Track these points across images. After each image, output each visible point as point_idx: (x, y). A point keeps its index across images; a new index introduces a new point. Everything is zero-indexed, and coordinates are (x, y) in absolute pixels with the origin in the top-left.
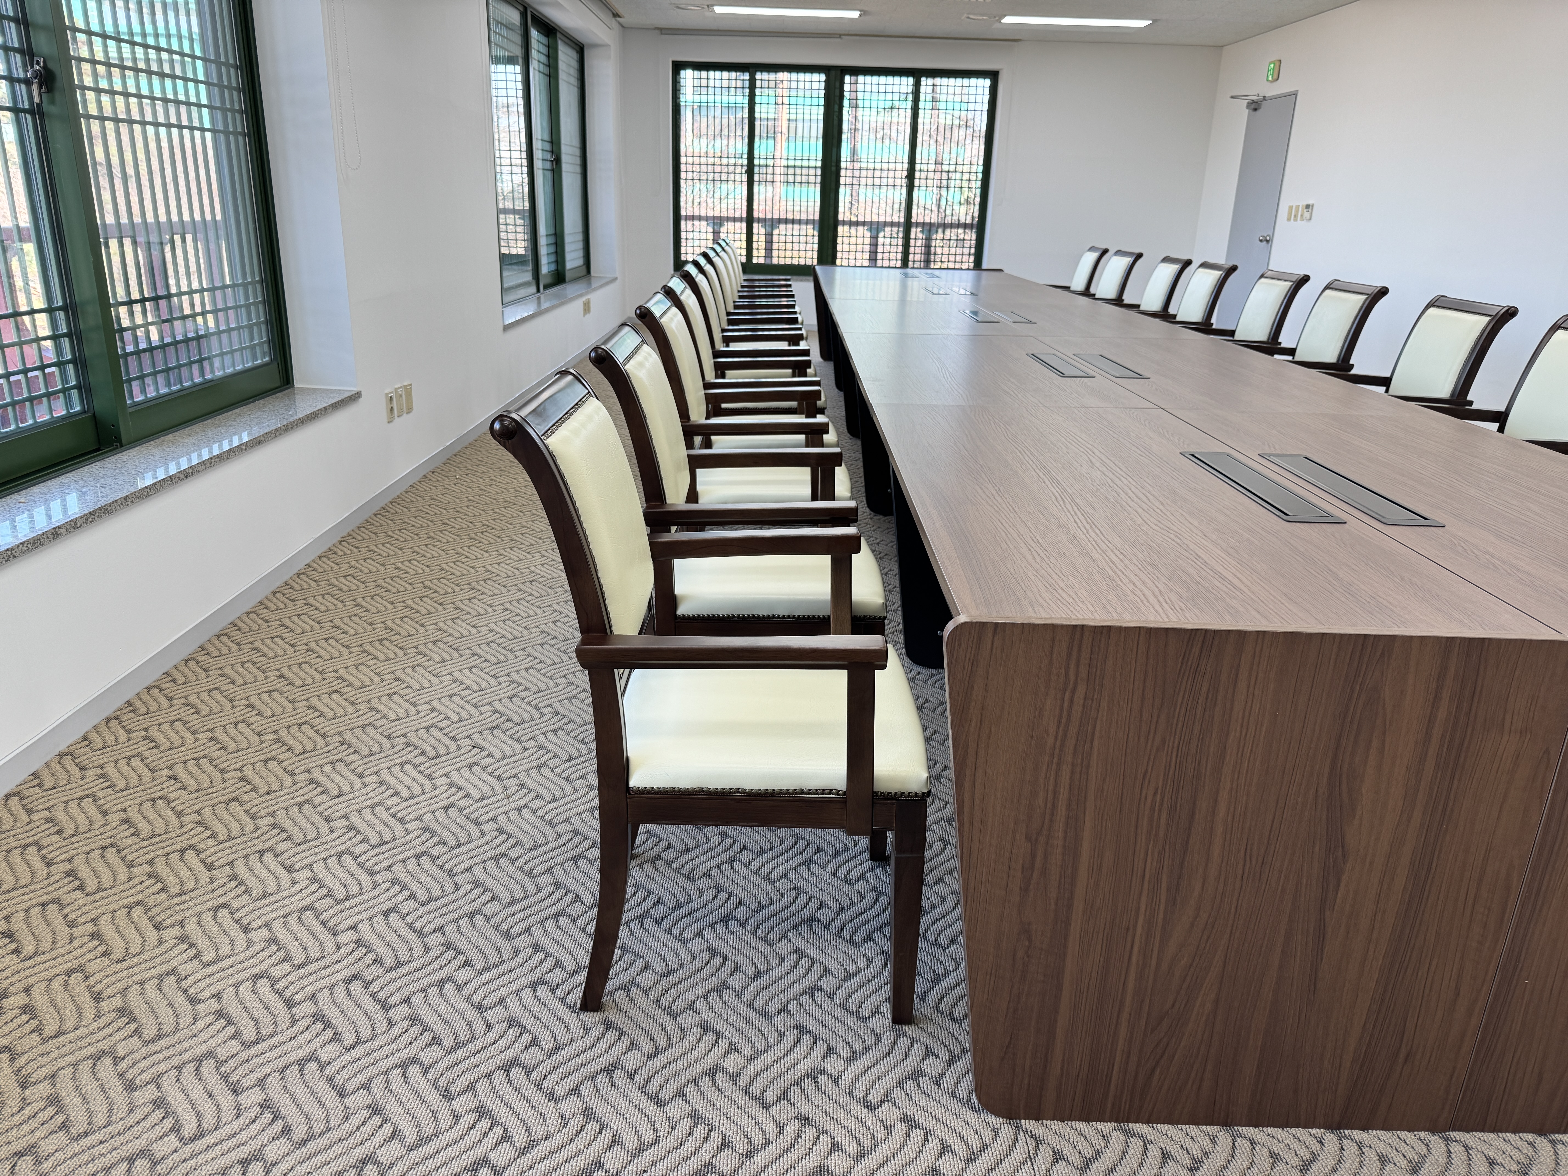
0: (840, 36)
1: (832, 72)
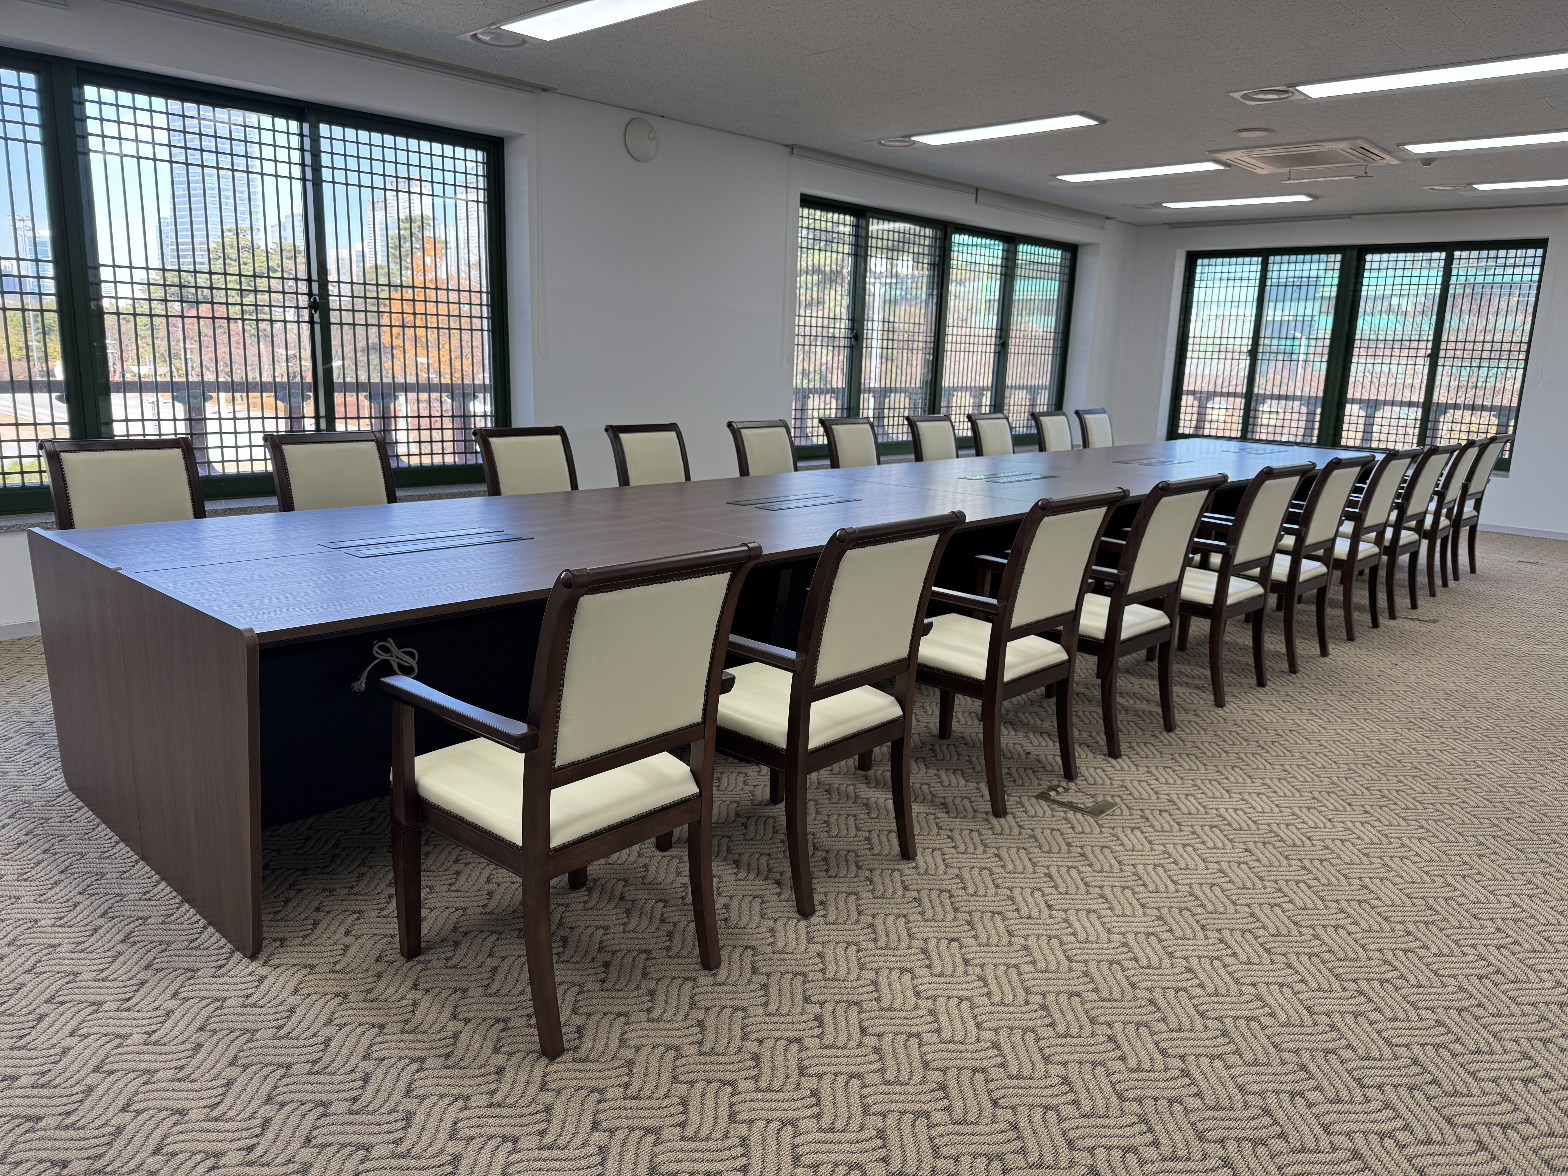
0: (1350, 216)
1: (1348, 252)
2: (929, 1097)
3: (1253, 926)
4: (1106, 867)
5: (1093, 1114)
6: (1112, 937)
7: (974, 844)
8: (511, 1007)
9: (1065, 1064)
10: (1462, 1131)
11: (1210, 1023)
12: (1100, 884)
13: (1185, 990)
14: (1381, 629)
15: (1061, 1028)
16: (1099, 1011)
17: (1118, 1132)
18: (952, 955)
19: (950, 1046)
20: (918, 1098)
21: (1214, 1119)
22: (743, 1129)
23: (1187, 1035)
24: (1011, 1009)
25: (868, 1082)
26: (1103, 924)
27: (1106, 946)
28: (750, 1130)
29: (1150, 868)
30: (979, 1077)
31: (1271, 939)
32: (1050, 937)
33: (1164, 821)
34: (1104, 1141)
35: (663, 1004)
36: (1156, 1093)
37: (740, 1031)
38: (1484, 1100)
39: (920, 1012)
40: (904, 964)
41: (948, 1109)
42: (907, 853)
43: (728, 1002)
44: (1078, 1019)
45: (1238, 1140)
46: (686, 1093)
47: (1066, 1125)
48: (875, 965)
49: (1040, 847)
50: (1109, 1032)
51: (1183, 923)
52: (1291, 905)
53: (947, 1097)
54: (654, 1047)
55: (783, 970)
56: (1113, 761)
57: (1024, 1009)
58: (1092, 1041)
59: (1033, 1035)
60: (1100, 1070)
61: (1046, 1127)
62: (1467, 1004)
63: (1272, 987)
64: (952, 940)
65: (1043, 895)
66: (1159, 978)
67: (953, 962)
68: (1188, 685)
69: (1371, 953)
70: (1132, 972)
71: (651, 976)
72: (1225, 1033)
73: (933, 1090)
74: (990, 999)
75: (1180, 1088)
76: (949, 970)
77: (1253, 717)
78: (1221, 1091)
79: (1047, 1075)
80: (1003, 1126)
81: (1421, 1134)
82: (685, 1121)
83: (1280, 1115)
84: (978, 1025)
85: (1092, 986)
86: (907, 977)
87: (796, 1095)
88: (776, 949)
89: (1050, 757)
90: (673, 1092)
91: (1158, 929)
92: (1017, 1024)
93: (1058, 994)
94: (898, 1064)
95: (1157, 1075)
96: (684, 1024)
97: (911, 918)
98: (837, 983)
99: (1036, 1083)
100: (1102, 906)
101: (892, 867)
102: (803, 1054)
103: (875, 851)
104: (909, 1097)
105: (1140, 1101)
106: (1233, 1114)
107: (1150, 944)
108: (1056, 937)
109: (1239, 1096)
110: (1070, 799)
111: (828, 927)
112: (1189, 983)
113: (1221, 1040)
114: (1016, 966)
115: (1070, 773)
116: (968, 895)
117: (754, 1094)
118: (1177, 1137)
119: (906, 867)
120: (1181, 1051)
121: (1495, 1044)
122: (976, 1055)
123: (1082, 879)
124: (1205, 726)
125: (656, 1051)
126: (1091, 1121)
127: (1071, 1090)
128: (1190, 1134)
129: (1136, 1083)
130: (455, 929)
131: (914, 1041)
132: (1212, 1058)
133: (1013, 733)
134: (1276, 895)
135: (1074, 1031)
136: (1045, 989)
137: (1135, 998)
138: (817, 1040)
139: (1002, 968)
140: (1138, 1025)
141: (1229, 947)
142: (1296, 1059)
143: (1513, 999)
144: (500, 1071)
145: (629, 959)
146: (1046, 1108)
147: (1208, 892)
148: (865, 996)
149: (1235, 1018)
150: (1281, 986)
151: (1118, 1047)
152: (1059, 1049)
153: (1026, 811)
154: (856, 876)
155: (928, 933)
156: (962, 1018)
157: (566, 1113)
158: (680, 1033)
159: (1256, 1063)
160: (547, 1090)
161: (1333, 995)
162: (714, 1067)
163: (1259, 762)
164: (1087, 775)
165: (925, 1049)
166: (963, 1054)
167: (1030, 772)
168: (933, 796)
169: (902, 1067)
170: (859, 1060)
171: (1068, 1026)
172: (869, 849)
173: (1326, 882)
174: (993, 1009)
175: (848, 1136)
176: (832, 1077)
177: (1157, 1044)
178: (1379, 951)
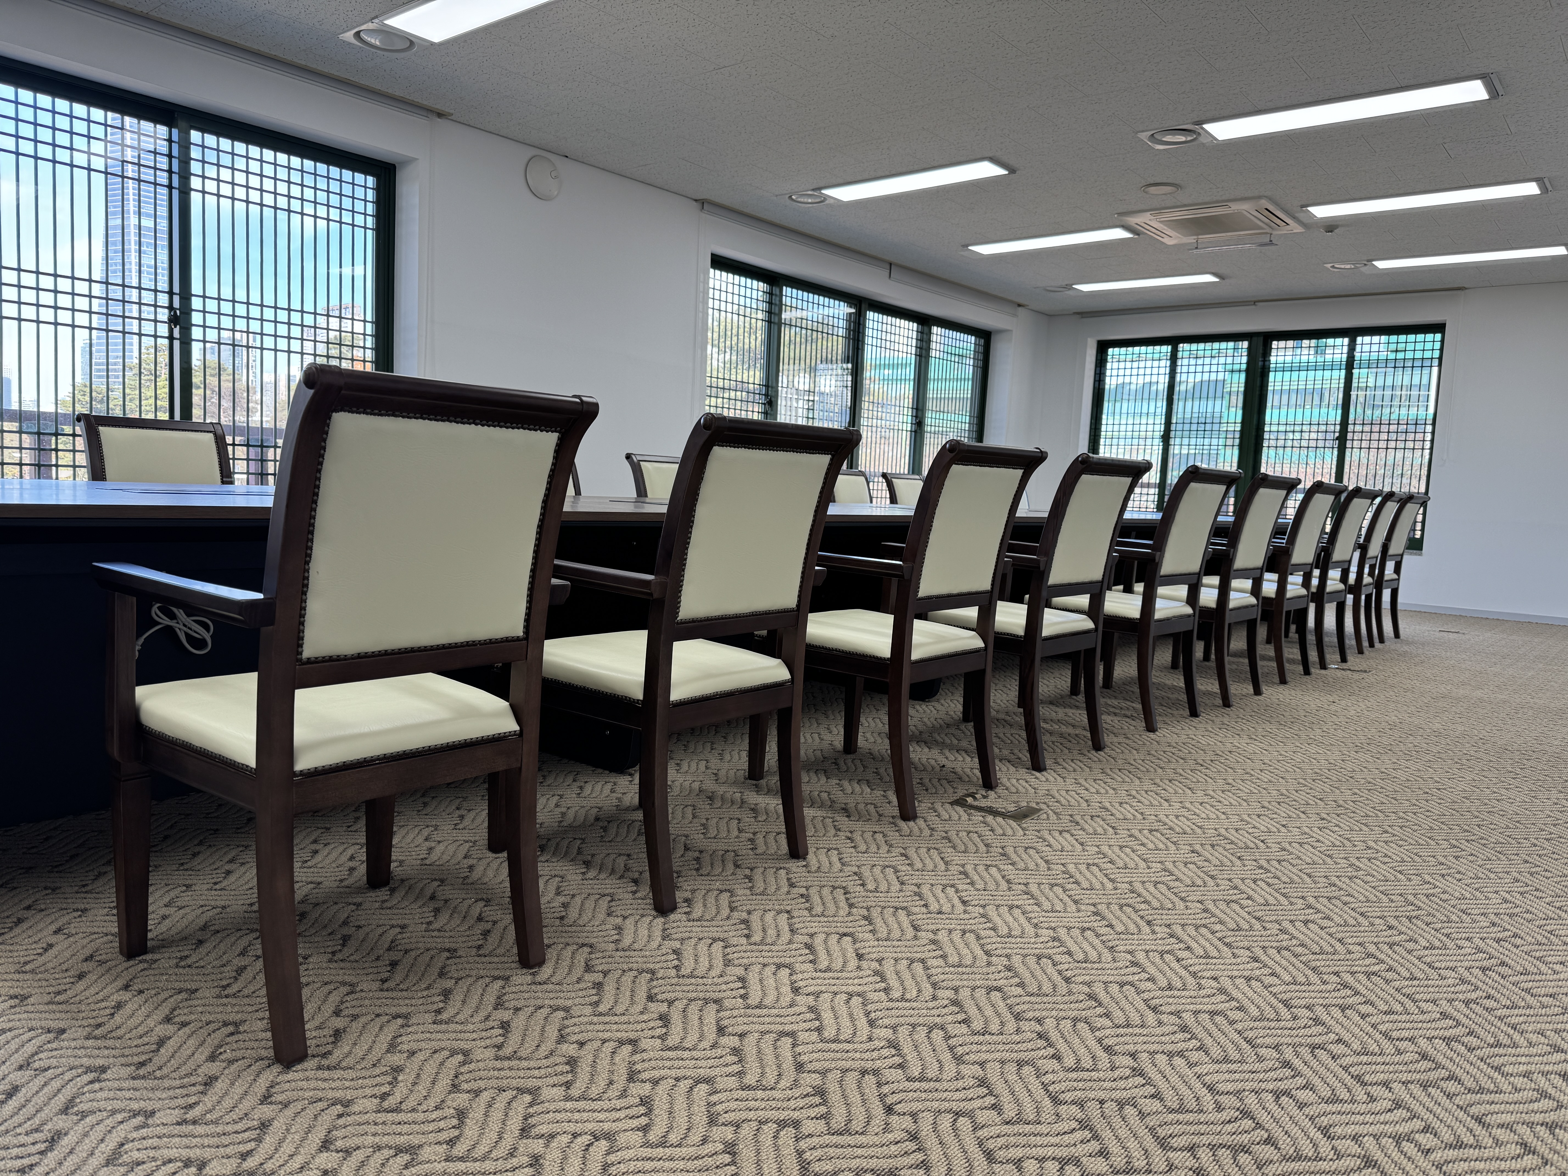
1: (1255, 339)
2: (801, 1103)
3: (1208, 921)
4: (1032, 865)
5: (1019, 1119)
6: (1040, 931)
7: (877, 845)
8: (250, 1009)
9: (982, 1064)
10: (1499, 1132)
11: (1164, 1018)
12: (1025, 881)
13: (1132, 984)
14: (1313, 676)
15: (977, 1025)
16: (1026, 1007)
17: (1053, 1140)
18: (843, 951)
19: (833, 1046)
20: (785, 1104)
21: (1179, 1122)
22: (537, 1146)
23: (1137, 1030)
24: (915, 1004)
25: (719, 1087)
26: (1029, 920)
27: (1033, 940)
28: (547, 1146)
29: (1083, 868)
30: (870, 1080)
31: (1229, 933)
32: (964, 932)
33: (1098, 825)
34: (1034, 1152)
35: (459, 1004)
36: (1102, 1095)
37: (556, 1033)
38: (1517, 1096)
39: (796, 1009)
40: (782, 960)
41: (826, 1117)
42: (797, 851)
43: (546, 1002)
44: (999, 1015)
45: (1213, 1147)
46: (467, 1104)
47: (983, 1133)
48: (745, 961)
49: (954, 847)
50: (1038, 1028)
51: (1124, 918)
52: (1250, 902)
53: (824, 1103)
54: (435, 1052)
55: (625, 967)
56: (1038, 774)
57: (931, 1005)
58: (1017, 1038)
59: (941, 1033)
60: (1027, 1070)
61: (957, 1136)
62: (1474, 996)
63: (1238, 981)
64: (845, 935)
65: (957, 891)
66: (1100, 972)
67: (844, 956)
68: (1115, 714)
69: (1351, 947)
70: (1066, 966)
71: (450, 975)
72: (1184, 1029)
73: (807, 1095)
74: (887, 994)
75: (1133, 1087)
76: (838, 964)
77: (1189, 740)
78: (1184, 1090)
79: (959, 1077)
80: (898, 1135)
81: (1447, 1136)
82: (457, 1138)
83: (1263, 1117)
84: (872, 1023)
85: (1017, 980)
86: (784, 973)
87: (619, 1103)
88: (620, 947)
89: (968, 771)
90: (449, 1103)
91: (1095, 924)
92: (921, 1020)
93: (974, 989)
94: (762, 1067)
95: (1101, 1074)
96: (482, 1026)
97: (795, 914)
98: (693, 980)
99: (946, 1085)
100: (1027, 902)
101: (777, 865)
102: (637, 1057)
103: (759, 851)
104: (773, 1104)
105: (1081, 1104)
106: (1202, 1117)
107: (1086, 939)
108: (972, 931)
109: (1209, 1097)
110: (989, 804)
111: (691, 924)
112: (1137, 977)
113: (1180, 1036)
114: (923, 961)
115: (989, 782)
116: (867, 891)
117: (562, 1104)
118: (1132, 1144)
119: (795, 866)
120: (1131, 1048)
121: (1516, 1036)
122: (866, 1056)
123: (1003, 877)
124: (1137, 747)
125: (436, 1056)
126: (1016, 1128)
127: (991, 1093)
128: (1149, 1142)
129: (1075, 1084)
130: (204, 928)
131: (787, 1041)
132: (1170, 1055)
133: (926, 750)
134: (1231, 892)
135: (994, 1027)
136: (958, 983)
137: (1070, 993)
138: (660, 1041)
139: (905, 962)
140: (1075, 1020)
141: (1181, 941)
142: (1275, 1055)
143: (1528, 991)
144: (210, 1081)
145: (426, 957)
146: (958, 1114)
147: (1152, 889)
148: (729, 993)
149: (1196, 1013)
150: (1248, 979)
151: (1051, 1045)
152: (975, 1048)
153: (938, 816)
154: (733, 874)
155: (814, 927)
156: (851, 1015)
157: (288, 1130)
158: (475, 1036)
159: (1226, 1060)
160: (271, 1103)
161: (1311, 988)
162: (513, 1073)
163: (1200, 776)
164: (1008, 784)
165: (799, 1049)
166: (850, 1055)
167: (944, 782)
168: (833, 802)
169: (767, 1070)
170: (711, 1062)
171: (986, 1022)
172: (752, 849)
173: (1288, 880)
174: (890, 1005)
175: (684, 1151)
176: (672, 1082)
177: (1100, 1041)
178: (1360, 944)
